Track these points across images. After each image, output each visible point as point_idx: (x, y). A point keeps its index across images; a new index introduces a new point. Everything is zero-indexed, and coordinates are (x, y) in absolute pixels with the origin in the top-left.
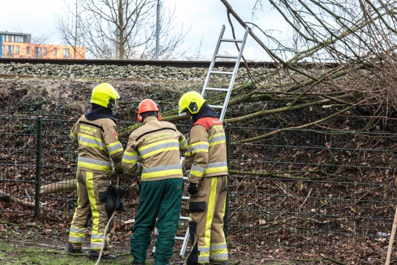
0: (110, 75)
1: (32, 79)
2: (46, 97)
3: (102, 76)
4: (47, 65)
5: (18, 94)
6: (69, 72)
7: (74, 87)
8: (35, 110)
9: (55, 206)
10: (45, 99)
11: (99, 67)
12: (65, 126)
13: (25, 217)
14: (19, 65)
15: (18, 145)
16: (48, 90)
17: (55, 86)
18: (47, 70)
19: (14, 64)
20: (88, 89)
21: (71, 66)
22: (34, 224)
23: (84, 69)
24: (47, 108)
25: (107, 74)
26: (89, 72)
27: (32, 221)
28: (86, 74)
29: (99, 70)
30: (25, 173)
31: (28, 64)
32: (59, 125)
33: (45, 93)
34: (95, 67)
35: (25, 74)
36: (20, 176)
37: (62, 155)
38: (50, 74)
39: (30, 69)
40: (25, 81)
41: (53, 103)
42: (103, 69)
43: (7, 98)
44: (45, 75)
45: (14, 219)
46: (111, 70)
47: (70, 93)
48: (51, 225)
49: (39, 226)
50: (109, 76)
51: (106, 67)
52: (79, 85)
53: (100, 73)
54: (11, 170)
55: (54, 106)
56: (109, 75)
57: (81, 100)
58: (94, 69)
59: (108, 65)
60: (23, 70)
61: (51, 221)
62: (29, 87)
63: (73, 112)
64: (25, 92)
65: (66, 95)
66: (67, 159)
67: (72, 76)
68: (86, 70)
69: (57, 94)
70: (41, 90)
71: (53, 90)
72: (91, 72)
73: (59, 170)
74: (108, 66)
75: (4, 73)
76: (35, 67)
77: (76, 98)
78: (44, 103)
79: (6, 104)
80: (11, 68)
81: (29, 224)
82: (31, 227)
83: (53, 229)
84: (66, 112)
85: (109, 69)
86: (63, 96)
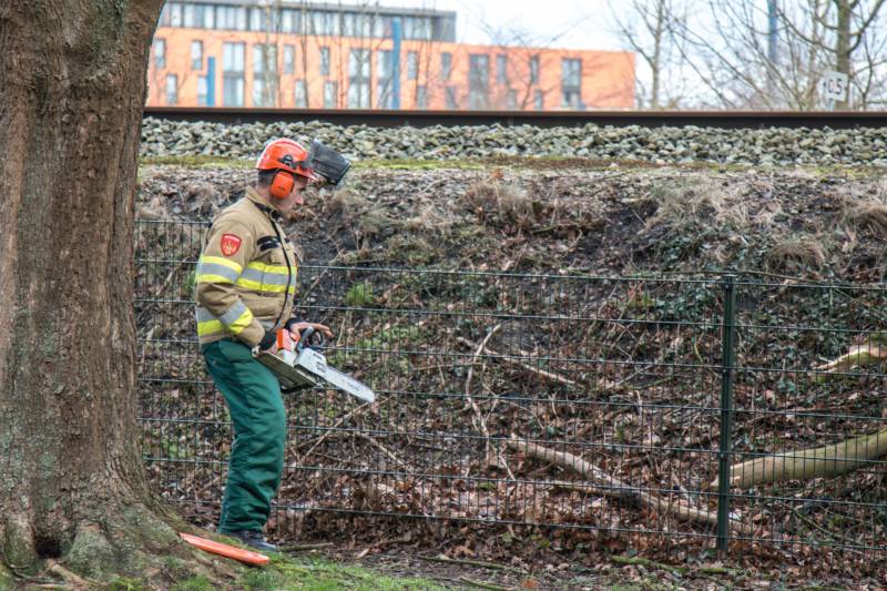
0: (877, 157)
1: (658, 172)
2: (711, 222)
3: (855, 161)
4: (692, 129)
5: (632, 215)
6: (758, 150)
7: (788, 193)
8: (683, 256)
9: (763, 522)
10: (708, 229)
11: (843, 135)
12: (771, 305)
13: (693, 549)
14: (611, 131)
15: (643, 354)
16: (716, 204)
17: (734, 191)
18: (693, 145)
19: (595, 128)
20: (830, 199)
21: (762, 133)
22: (717, 566)
23: (799, 140)
24: (717, 254)
25: (867, 155)
26: (815, 149)
27: (711, 560)
28: (805, 154)
29: (844, 142)
30: (670, 433)
31: (635, 128)
32: (754, 301)
33: (706, 211)
34: (831, 135)
35: (631, 157)
36: (656, 439)
37: (769, 384)
38: (702, 156)
39: (642, 143)
40: (645, 176)
41: (734, 238)
42: (856, 138)
43: (599, 227)
44: (689, 160)
45: (661, 554)
46: (878, 142)
47: (779, 210)
48: (763, 569)
49: (732, 572)
50: (876, 161)
51: (863, 133)
52: (803, 188)
53: (847, 152)
54: (632, 425)
55: (736, 246)
56: (873, 158)
57: (812, 230)
58: (829, 141)
59: (869, 127)
60: (625, 144)
61: (764, 558)
62: (661, 194)
63: (791, 264)
64: (650, 208)
65: (768, 217)
66: (782, 394)
67: (767, 161)
68: (805, 142)
69: (740, 213)
70: (696, 202)
71: (730, 203)
72: (820, 147)
73: (765, 424)
74: (870, 131)
75: (570, 155)
76: (656, 135)
77: (798, 225)
78: (708, 238)
79: (598, 243)
80: (590, 139)
81: (706, 566)
82: (711, 573)
83: (772, 580)
84: (773, 265)
85: (873, 140)
86: (758, 219)
